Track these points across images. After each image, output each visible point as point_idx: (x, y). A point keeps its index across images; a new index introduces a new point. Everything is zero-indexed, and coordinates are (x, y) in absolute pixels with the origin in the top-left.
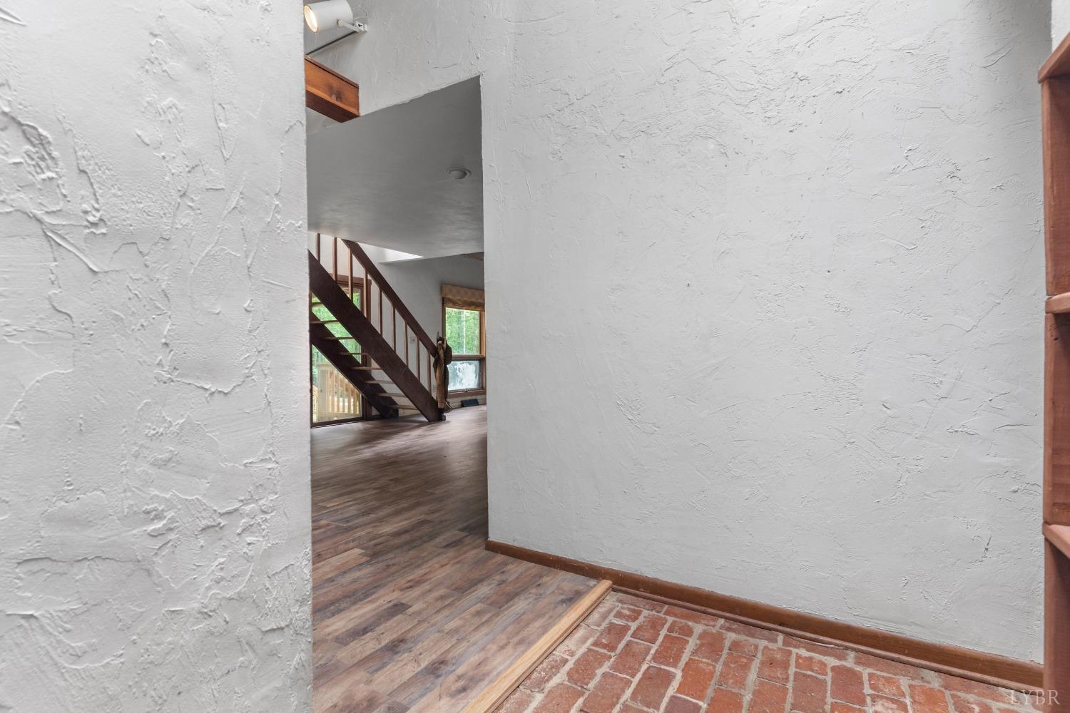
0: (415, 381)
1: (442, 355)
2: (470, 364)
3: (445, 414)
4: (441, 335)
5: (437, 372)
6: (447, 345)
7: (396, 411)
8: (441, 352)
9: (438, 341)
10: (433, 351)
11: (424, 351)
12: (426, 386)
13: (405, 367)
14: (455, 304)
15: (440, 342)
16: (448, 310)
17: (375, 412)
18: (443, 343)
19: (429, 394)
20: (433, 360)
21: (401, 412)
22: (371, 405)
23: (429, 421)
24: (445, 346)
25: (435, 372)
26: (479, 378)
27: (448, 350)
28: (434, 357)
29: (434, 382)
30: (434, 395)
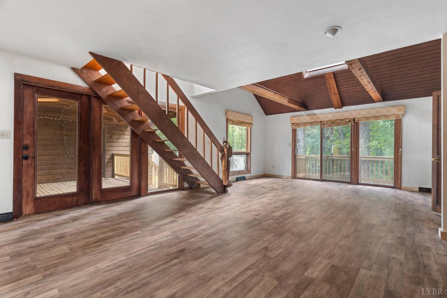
0: (210, 168)
1: (226, 152)
2: (241, 157)
3: (227, 188)
4: (225, 140)
5: (223, 161)
6: (229, 146)
7: (199, 185)
8: (225, 150)
9: (223, 143)
10: (221, 150)
11: (215, 149)
12: (216, 172)
13: (203, 159)
14: (234, 123)
15: (225, 144)
16: (230, 126)
17: (186, 185)
18: (227, 144)
19: (217, 176)
20: (220, 154)
21: (202, 186)
22: (184, 181)
23: (218, 193)
24: (228, 146)
25: (222, 162)
26: (246, 164)
27: (230, 149)
28: (221, 153)
29: (221, 168)
30: (221, 176)
